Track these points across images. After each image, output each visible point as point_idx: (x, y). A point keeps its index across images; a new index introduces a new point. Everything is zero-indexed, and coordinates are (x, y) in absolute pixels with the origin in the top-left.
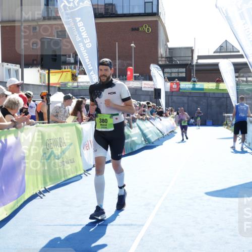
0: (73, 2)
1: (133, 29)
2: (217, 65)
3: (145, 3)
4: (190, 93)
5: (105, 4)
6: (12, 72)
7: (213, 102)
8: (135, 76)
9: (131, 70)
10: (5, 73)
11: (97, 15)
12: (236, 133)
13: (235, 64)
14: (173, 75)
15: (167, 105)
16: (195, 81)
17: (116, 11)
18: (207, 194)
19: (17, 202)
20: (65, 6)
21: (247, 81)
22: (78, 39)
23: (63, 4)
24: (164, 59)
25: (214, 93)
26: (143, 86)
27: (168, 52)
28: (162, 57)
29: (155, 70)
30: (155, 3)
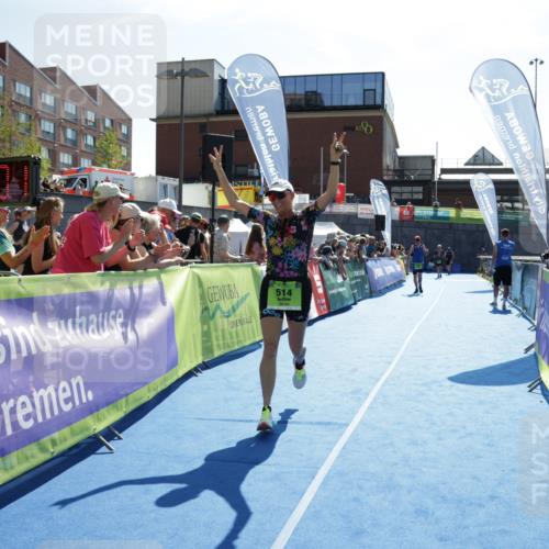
0: (253, 83)
1: (346, 129)
3: (365, 90)
4: (430, 223)
5: (306, 92)
6: (169, 191)
7: (463, 237)
8: (348, 197)
9: (341, 187)
11: (289, 109)
12: (497, 284)
13: (496, 183)
14: (404, 197)
15: (394, 240)
16: (436, 206)
17: (322, 102)
21: (513, 208)
22: (260, 137)
23: (238, 85)
24: (390, 173)
25: (464, 224)
26: (360, 211)
27: (397, 163)
28: (388, 170)
29: (377, 189)
30: (379, 91)
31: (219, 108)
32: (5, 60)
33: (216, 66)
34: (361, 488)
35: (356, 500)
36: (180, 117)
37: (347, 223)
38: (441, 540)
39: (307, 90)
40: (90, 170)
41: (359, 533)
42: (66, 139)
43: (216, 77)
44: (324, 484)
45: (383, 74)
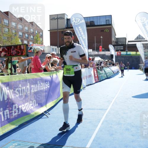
0: (77, 21)
1: (101, 31)
2: (135, 44)
3: (106, 20)
4: (125, 56)
6: (54, 50)
7: (135, 59)
8: (103, 50)
9: (101, 47)
10: (51, 50)
11: (87, 26)
13: (143, 44)
14: (118, 49)
15: (116, 61)
16: (127, 51)
17: (95, 24)
18: (133, 97)
19: (57, 100)
20: (74, 23)
22: (80, 35)
23: (73, 22)
25: (135, 56)
26: (106, 53)
27: (116, 40)
28: (113, 42)
30: (110, 20)
31: (67, 27)
32: (8, 16)
33: (65, 15)
34: (111, 124)
35: (111, 127)
36: (57, 29)
37: (103, 57)
38: (133, 136)
39: (91, 21)
40: (33, 45)
41: (112, 134)
42: (25, 37)
43: (66, 18)
44: (102, 123)
45: (111, 16)
